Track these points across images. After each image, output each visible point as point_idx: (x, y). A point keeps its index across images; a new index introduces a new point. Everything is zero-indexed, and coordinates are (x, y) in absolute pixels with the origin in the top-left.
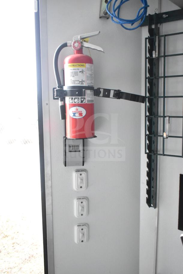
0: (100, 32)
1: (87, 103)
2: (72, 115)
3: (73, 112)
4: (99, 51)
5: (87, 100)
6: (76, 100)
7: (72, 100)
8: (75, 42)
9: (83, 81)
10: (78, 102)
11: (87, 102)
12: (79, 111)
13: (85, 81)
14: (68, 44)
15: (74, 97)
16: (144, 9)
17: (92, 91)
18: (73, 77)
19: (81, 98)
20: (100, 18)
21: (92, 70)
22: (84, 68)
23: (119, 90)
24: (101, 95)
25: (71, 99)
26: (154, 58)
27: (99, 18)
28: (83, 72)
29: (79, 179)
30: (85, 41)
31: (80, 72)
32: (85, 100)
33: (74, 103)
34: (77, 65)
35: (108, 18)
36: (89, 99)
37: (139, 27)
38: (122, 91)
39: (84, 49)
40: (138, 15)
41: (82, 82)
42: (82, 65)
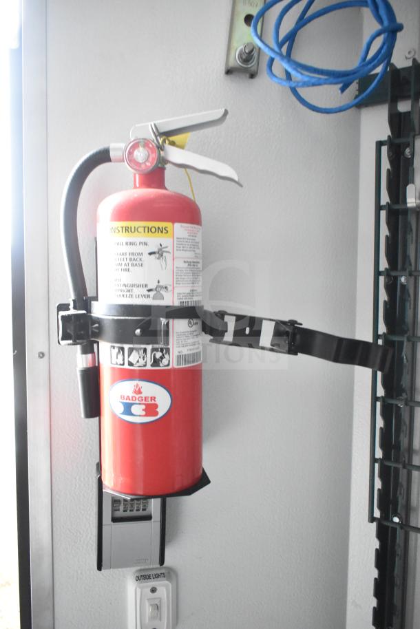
0: (226, 113)
1: (176, 367)
2: (119, 409)
3: (122, 397)
4: (221, 181)
5: (176, 354)
6: (134, 357)
7: (120, 356)
8: (135, 146)
9: (162, 287)
10: (142, 362)
11: (174, 365)
12: (143, 395)
13: (170, 288)
14: (112, 154)
15: (126, 347)
16: (388, 36)
17: (195, 321)
18: (125, 270)
19: (154, 350)
20: (229, 72)
21: (194, 246)
22: (165, 240)
23: (296, 322)
24: (229, 337)
25: (116, 350)
26: (413, 209)
27: (224, 72)
28: (162, 255)
29: (147, 604)
30: (173, 144)
31: (150, 254)
32: (166, 356)
33: (126, 366)
34: (141, 230)
35: (252, 76)
36: (185, 351)
37: (353, 109)
38: (305, 326)
39: (169, 172)
40: (366, 57)
41: (159, 289)
42: (160, 230)
